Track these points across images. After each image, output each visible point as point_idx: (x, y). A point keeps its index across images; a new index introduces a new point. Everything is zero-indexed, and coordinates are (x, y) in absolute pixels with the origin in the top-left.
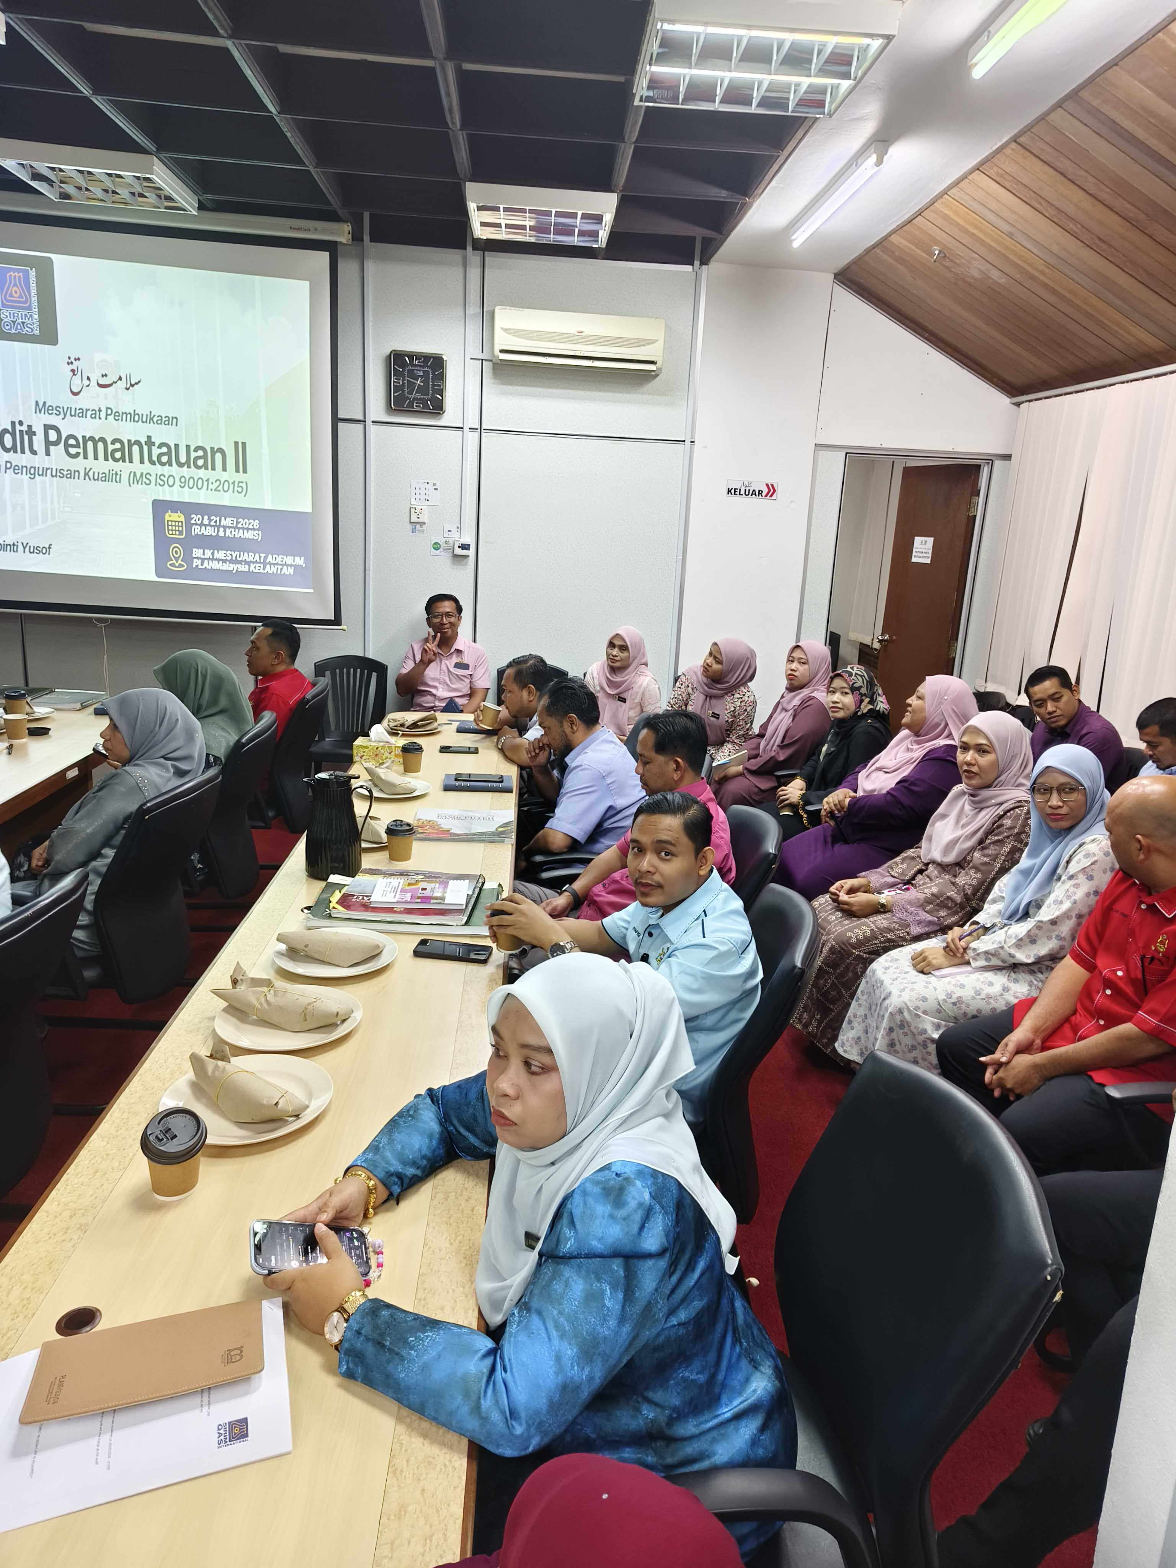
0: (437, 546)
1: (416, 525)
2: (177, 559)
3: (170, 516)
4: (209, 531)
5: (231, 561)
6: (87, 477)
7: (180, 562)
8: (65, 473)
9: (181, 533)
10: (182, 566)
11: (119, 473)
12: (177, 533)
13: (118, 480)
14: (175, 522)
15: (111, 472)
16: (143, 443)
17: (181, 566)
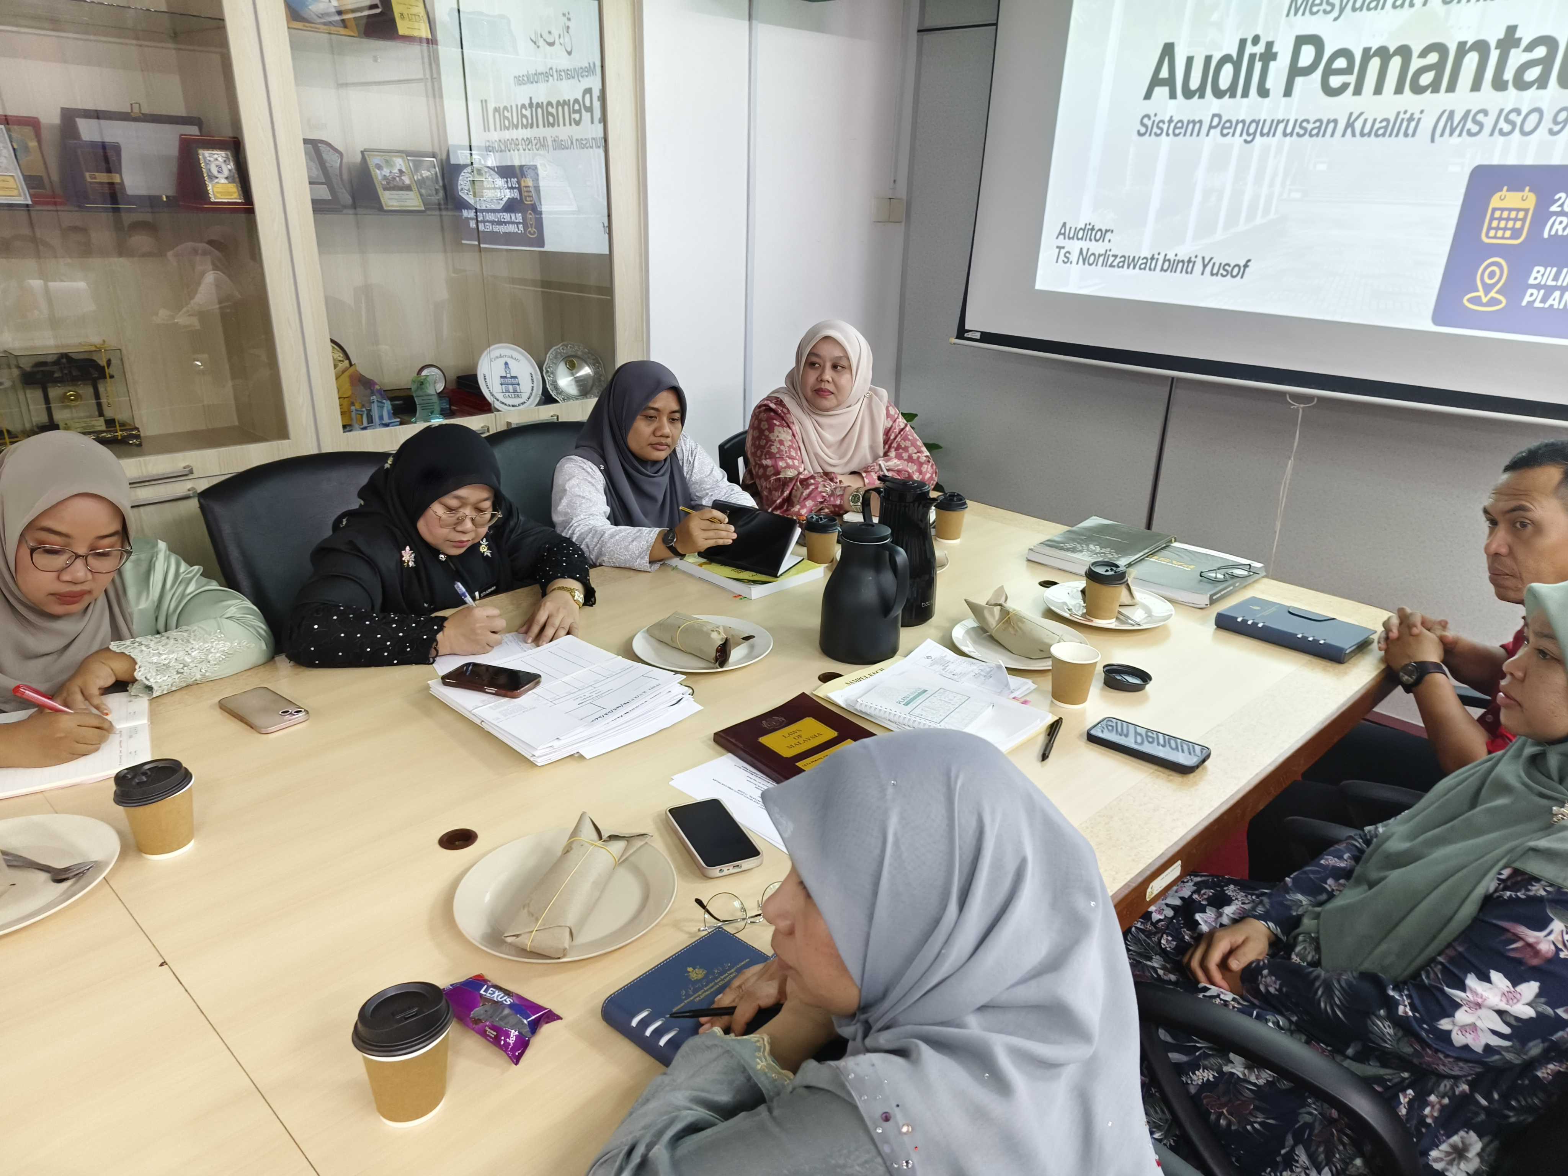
2: (1488, 288)
3: (1503, 199)
6: (1349, 131)
7: (1493, 294)
8: (1310, 127)
9: (1516, 234)
10: (1499, 302)
11: (1416, 116)
12: (1508, 234)
13: (1410, 131)
14: (1510, 210)
15: (1401, 116)
16: (1493, 44)
17: (1493, 302)
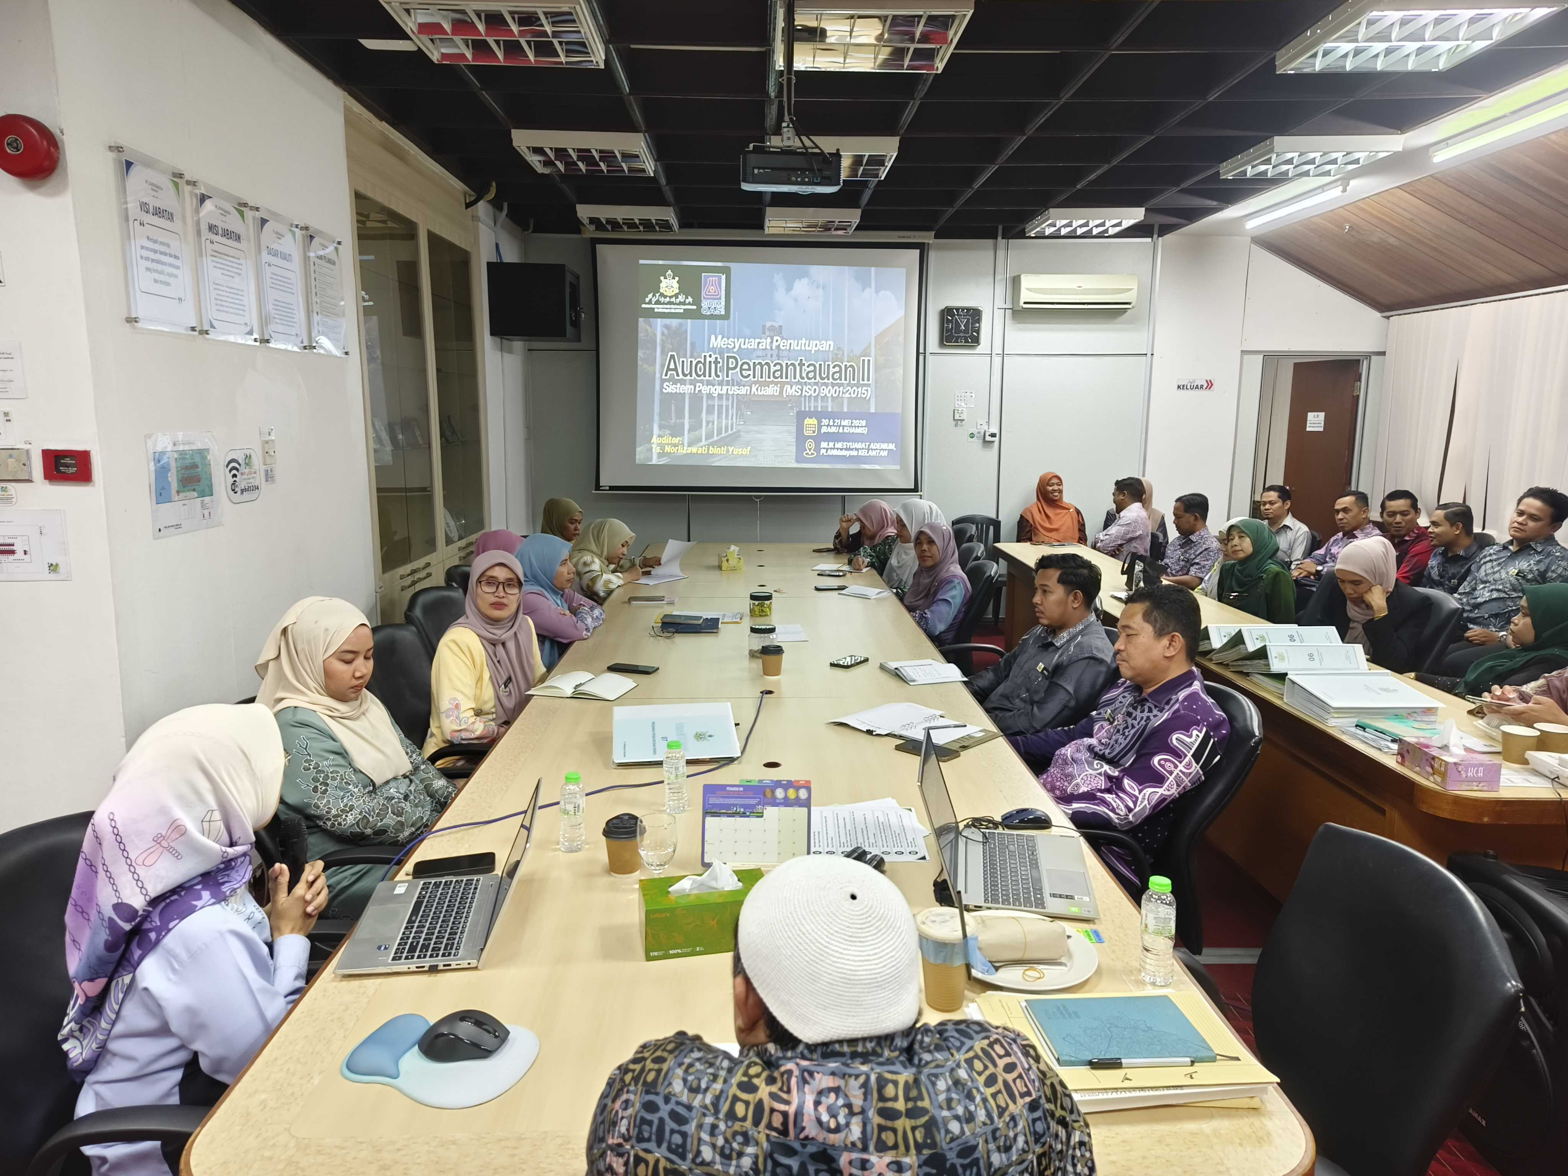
0: (972, 436)
1: (958, 422)
3: (808, 421)
4: (833, 430)
5: (846, 449)
7: (811, 452)
12: (811, 432)
